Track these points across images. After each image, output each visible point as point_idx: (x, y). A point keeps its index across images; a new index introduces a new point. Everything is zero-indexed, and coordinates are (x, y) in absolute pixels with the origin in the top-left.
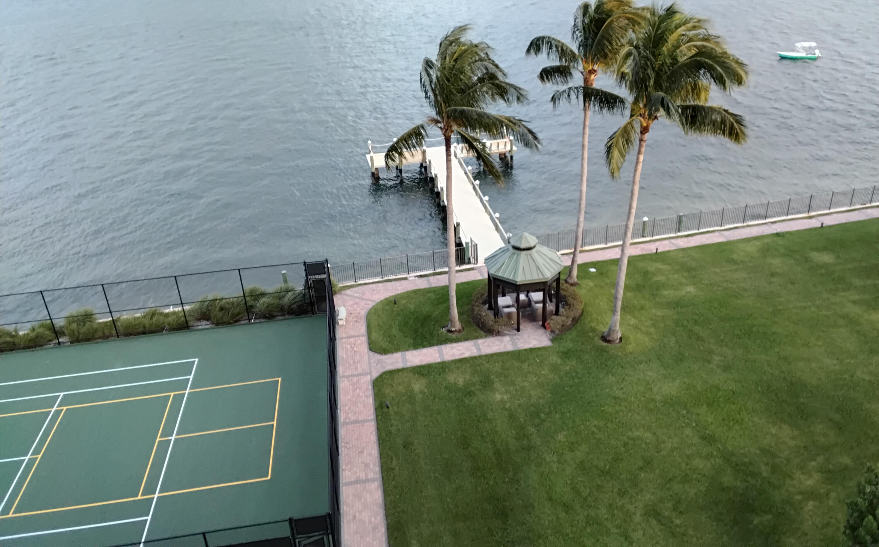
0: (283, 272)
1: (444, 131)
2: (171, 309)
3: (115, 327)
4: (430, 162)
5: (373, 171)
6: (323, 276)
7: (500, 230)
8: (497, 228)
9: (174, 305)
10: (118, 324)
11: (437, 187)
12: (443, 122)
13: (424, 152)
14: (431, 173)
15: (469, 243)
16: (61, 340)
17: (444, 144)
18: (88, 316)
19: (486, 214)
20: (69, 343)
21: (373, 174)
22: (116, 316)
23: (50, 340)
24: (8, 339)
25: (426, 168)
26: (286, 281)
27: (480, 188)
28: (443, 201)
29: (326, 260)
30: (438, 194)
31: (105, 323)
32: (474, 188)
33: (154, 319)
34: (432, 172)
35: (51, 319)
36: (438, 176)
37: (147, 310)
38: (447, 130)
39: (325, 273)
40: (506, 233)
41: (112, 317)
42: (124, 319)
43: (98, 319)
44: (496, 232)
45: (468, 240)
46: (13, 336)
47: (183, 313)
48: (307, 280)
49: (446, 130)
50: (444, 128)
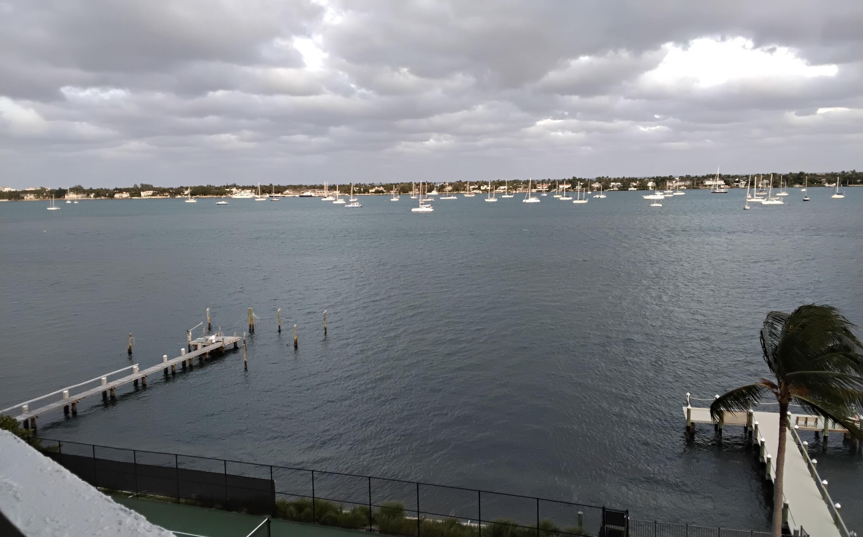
0: (580, 513)
1: (780, 397)
2: (468, 523)
3: (419, 527)
4: (756, 426)
5: (689, 424)
6: (622, 529)
7: (841, 524)
8: (837, 522)
9: (473, 520)
10: (421, 525)
11: (763, 458)
12: (780, 388)
13: (750, 415)
14: (757, 440)
15: (798, 531)
16: (372, 528)
17: (779, 411)
18: (398, 511)
19: (823, 502)
20: (378, 532)
21: (688, 428)
22: (422, 516)
23: (365, 525)
24: (334, 515)
25: (751, 433)
26: (580, 524)
27: (817, 469)
28: (769, 475)
29: (627, 512)
30: (763, 466)
31: (412, 521)
32: (810, 467)
33: (452, 529)
34: (758, 438)
35: (370, 505)
36: (765, 444)
37: (449, 518)
38: (785, 396)
39: (623, 526)
40: (849, 531)
41: (418, 518)
42: (427, 521)
43: (406, 516)
44: (835, 527)
45: (798, 528)
46: (337, 513)
47: (478, 531)
48: (602, 529)
49: (783, 397)
50: (781, 394)
